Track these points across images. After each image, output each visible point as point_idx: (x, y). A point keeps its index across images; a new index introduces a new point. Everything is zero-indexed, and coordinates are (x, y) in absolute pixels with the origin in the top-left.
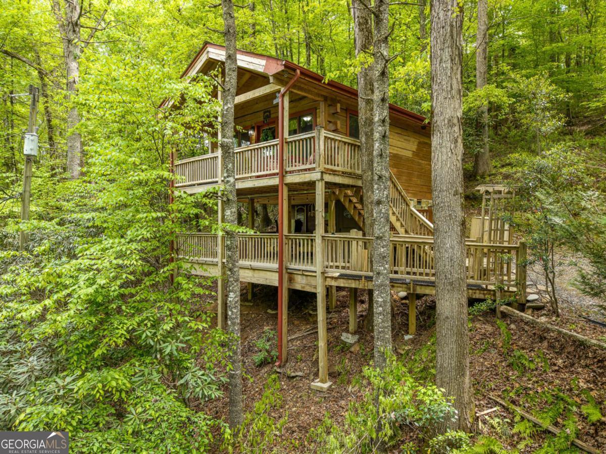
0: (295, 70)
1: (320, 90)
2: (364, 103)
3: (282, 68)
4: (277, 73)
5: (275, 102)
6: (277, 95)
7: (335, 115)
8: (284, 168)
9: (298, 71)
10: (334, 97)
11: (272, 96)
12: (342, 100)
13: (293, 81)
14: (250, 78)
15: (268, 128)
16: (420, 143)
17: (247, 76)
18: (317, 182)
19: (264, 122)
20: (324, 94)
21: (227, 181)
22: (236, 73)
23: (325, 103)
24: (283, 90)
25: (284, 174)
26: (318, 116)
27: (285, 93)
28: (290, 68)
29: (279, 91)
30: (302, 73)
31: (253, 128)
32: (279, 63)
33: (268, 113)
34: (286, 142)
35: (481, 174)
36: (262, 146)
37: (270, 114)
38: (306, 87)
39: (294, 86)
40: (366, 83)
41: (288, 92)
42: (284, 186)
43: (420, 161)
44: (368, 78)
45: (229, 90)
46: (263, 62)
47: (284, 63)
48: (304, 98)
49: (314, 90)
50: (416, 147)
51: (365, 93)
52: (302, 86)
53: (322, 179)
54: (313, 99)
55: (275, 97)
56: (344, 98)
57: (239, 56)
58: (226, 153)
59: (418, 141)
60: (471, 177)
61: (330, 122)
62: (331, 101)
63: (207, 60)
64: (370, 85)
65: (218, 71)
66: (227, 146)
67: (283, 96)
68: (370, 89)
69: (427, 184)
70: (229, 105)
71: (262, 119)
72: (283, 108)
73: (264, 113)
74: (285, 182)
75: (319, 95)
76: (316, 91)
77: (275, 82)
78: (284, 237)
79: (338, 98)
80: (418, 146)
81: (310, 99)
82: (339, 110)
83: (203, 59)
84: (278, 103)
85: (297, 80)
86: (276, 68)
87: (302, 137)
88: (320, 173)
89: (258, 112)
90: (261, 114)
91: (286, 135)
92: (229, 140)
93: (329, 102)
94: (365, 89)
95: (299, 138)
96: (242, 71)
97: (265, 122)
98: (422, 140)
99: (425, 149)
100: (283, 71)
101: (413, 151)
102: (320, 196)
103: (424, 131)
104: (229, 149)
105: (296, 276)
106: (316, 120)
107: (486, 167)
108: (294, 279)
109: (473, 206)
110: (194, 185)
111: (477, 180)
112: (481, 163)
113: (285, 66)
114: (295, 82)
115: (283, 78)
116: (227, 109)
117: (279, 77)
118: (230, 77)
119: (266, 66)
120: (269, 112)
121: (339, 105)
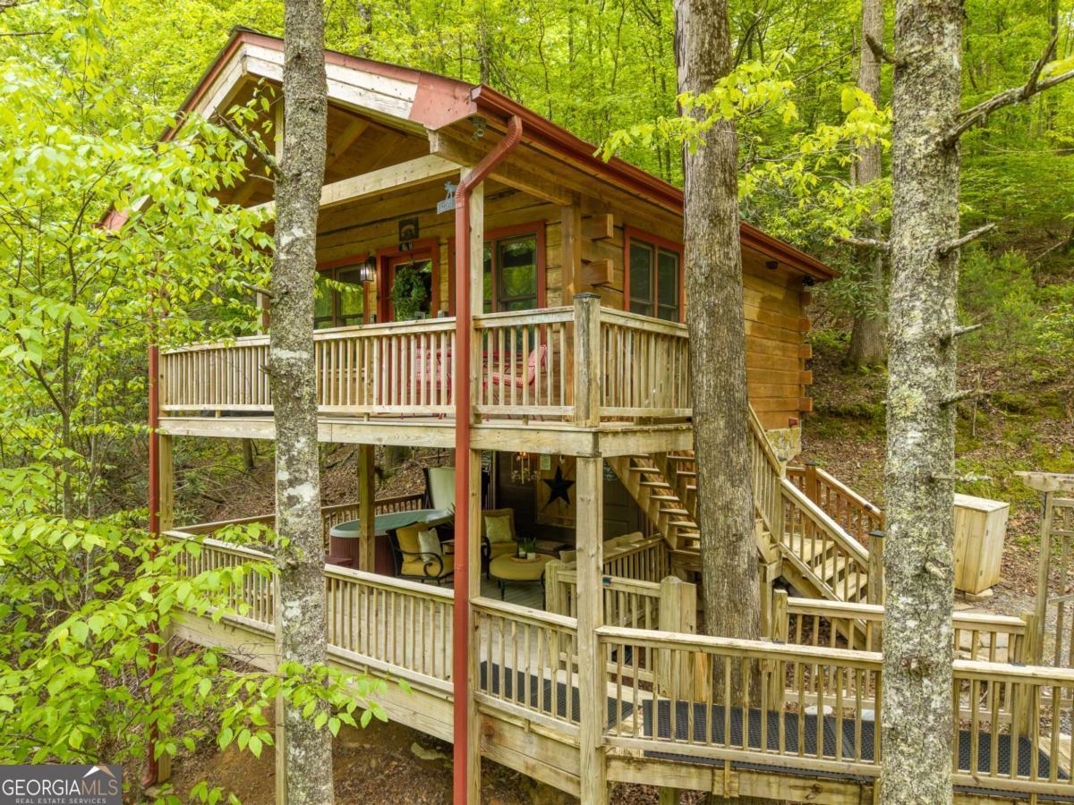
0: (506, 118)
1: (565, 176)
2: (705, 222)
3: (472, 110)
4: (453, 126)
5: (441, 208)
6: (449, 188)
7: (600, 244)
8: (473, 403)
9: (517, 122)
10: (595, 195)
11: (435, 188)
12: (616, 204)
13: (499, 151)
14: (363, 134)
15: (411, 263)
16: (764, 300)
17: (357, 128)
18: (580, 463)
19: (401, 248)
20: (575, 187)
21: (290, 498)
22: (322, 120)
23: (575, 213)
24: (467, 175)
25: (472, 420)
26: (549, 243)
27: (475, 184)
28: (494, 109)
29: (455, 178)
30: (527, 128)
31: (371, 262)
32: (464, 94)
33: (412, 227)
34: (478, 330)
35: (869, 360)
36: (403, 331)
37: (417, 229)
38: (528, 167)
39: (500, 166)
40: (712, 166)
41: (482, 183)
42: (472, 457)
43: (765, 341)
44: (717, 149)
45: (297, 176)
46: (408, 90)
47: (476, 93)
48: (512, 191)
49: (548, 175)
50: (757, 310)
51: (709, 194)
52: (520, 164)
53: (596, 454)
54: (536, 199)
55: (443, 196)
56: (618, 199)
57: (332, 70)
58: (287, 398)
59: (761, 295)
60: (844, 364)
61: (585, 262)
62: (589, 208)
63: (241, 78)
64: (724, 171)
65: (258, 108)
66: (289, 375)
67: (468, 192)
68: (724, 182)
69: (776, 394)
70: (298, 233)
71: (394, 239)
72: (468, 230)
73: (402, 225)
74: (474, 445)
75: (561, 190)
76: (553, 178)
77: (444, 151)
78: (470, 609)
79: (606, 199)
80: (761, 308)
81: (528, 196)
82: (610, 232)
83: (231, 76)
84: (452, 213)
85: (512, 151)
86: (446, 109)
87: (529, 321)
88: (590, 437)
89: (383, 220)
90: (394, 226)
91: (477, 308)
92: (297, 355)
93: (585, 211)
94: (710, 180)
95: (519, 322)
96: (341, 114)
97: (404, 248)
98: (767, 293)
99: (772, 314)
100: (470, 118)
101: (753, 321)
102: (592, 506)
103: (770, 271)
104: (298, 384)
105: (506, 727)
106: (546, 255)
107: (878, 344)
108: (501, 737)
109: (861, 433)
110: (211, 414)
111: (862, 374)
112: (868, 337)
113: (482, 104)
114: (507, 153)
115: (468, 140)
116: (292, 244)
117: (456, 137)
118: (300, 131)
119: (417, 103)
120: (416, 223)
121: (610, 218)
